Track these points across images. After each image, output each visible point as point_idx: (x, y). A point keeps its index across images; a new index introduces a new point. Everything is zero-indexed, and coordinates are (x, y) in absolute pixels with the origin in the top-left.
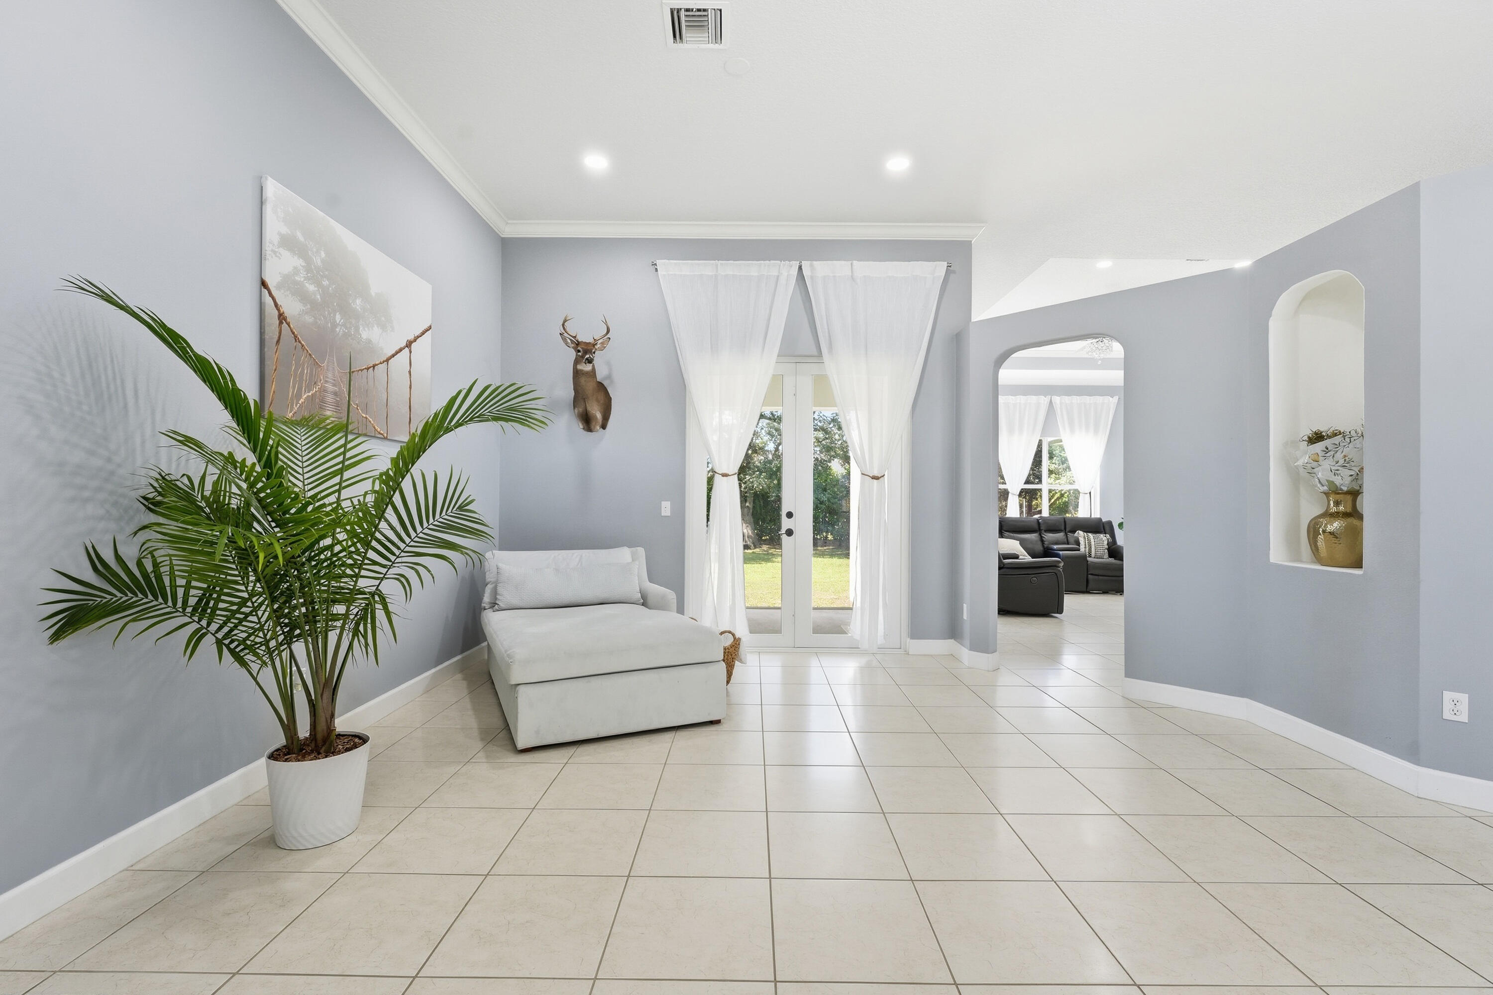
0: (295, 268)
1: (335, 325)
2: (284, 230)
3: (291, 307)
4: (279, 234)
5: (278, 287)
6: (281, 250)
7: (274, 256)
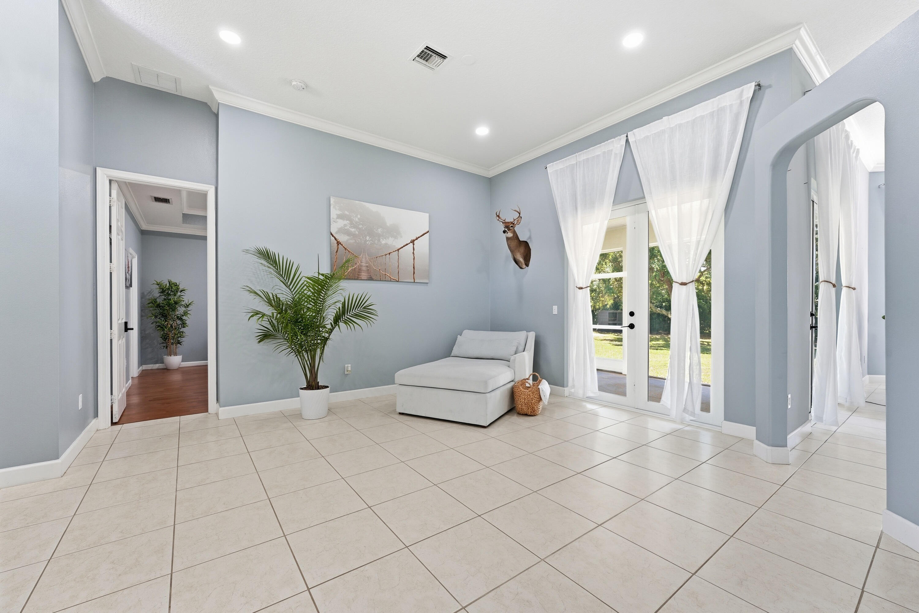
0: (345, 225)
1: (366, 241)
2: (339, 212)
3: (342, 238)
4: (337, 214)
5: (336, 233)
6: (338, 220)
7: (334, 223)
